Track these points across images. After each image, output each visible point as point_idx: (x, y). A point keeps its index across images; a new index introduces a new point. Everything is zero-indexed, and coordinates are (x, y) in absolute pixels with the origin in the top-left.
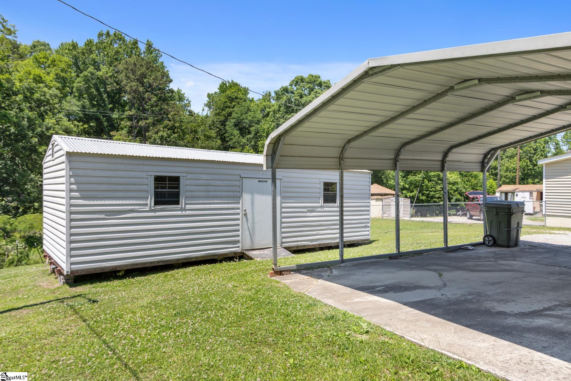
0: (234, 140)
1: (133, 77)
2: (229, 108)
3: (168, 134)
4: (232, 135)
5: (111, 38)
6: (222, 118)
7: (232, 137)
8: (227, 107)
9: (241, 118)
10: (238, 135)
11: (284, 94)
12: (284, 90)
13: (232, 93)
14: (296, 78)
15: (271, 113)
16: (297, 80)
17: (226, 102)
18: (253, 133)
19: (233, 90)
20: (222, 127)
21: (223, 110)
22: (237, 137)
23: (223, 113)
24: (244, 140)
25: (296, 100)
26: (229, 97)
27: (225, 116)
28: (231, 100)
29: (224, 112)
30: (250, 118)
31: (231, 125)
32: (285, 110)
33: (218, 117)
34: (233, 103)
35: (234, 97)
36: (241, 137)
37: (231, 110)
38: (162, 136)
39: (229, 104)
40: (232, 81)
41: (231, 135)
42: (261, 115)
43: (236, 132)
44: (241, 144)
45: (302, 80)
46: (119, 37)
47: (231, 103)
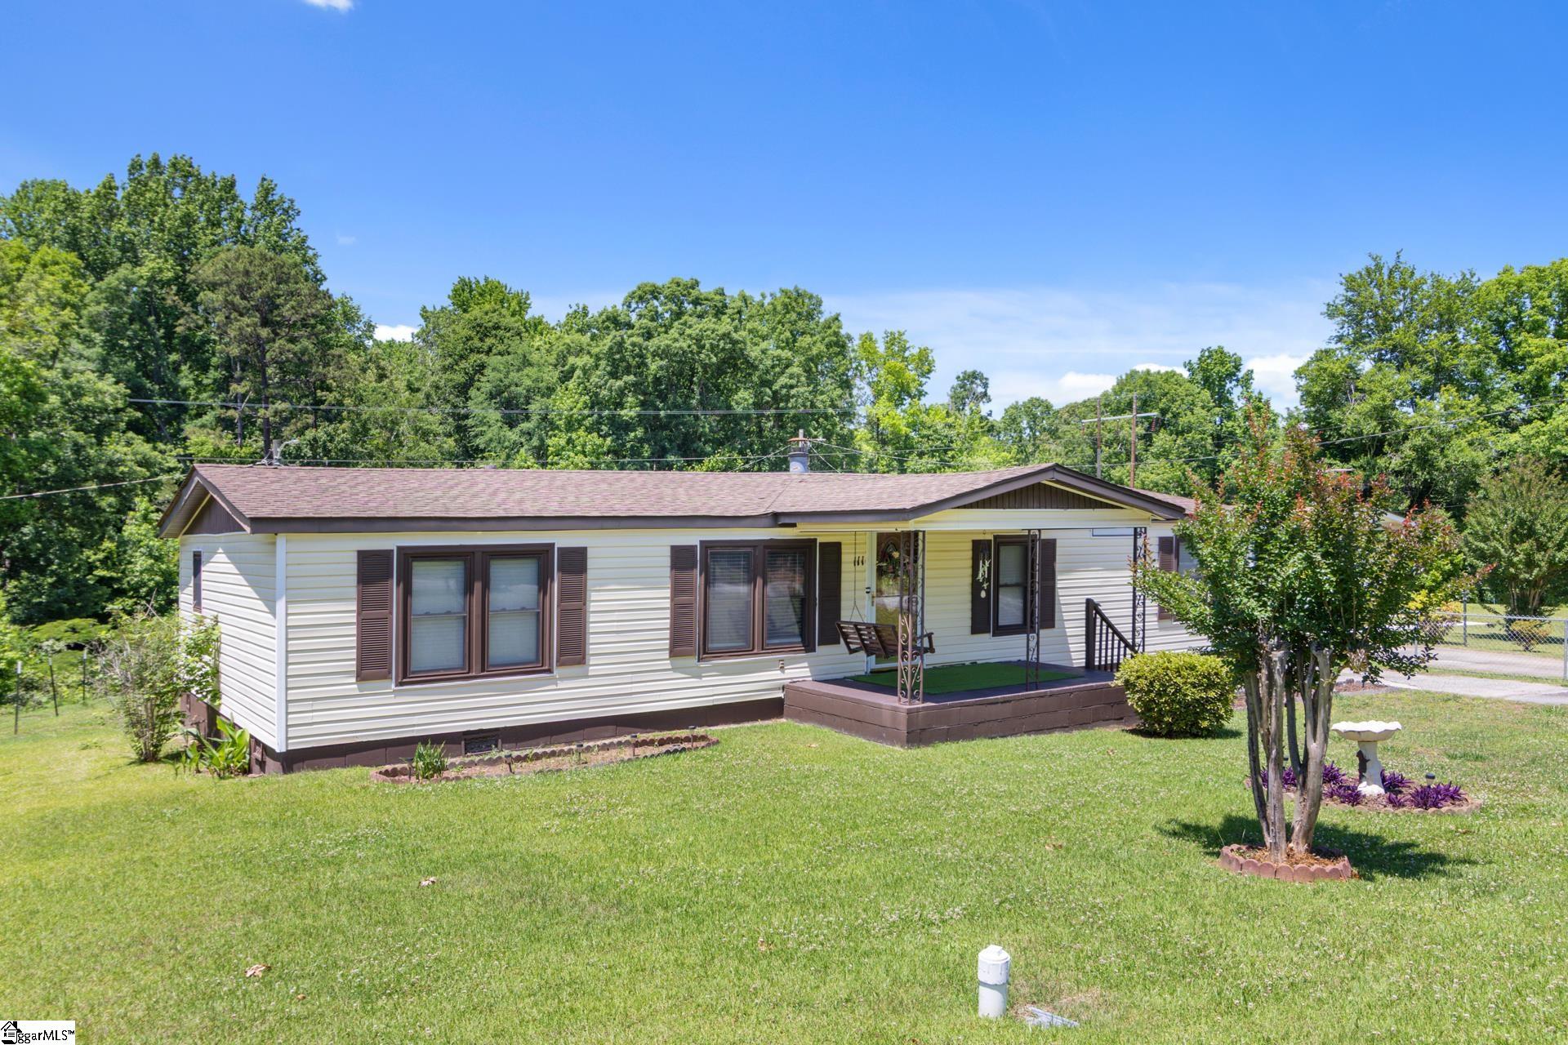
0: (489, 435)
1: (244, 303)
2: (478, 352)
3: (328, 435)
4: (485, 424)
5: (165, 177)
6: (460, 378)
7: (485, 428)
8: (472, 351)
9: (506, 382)
10: (499, 424)
11: (607, 328)
12: (608, 319)
13: (486, 313)
14: (639, 288)
15: (578, 372)
16: (640, 292)
17: (469, 338)
18: (535, 418)
19: (487, 307)
20: (459, 401)
21: (462, 357)
22: (495, 429)
23: (462, 366)
24: (512, 436)
25: (634, 345)
26: (478, 325)
27: (466, 373)
28: (483, 331)
29: (463, 364)
30: (528, 382)
31: (480, 399)
32: (609, 369)
33: (448, 375)
34: (489, 341)
35: (490, 324)
36: (506, 428)
37: (483, 357)
38: (315, 439)
39: (477, 343)
40: (486, 279)
41: (482, 423)
42: (556, 374)
43: (494, 415)
44: (507, 444)
45: (655, 293)
46: (185, 171)
47: (481, 340)
